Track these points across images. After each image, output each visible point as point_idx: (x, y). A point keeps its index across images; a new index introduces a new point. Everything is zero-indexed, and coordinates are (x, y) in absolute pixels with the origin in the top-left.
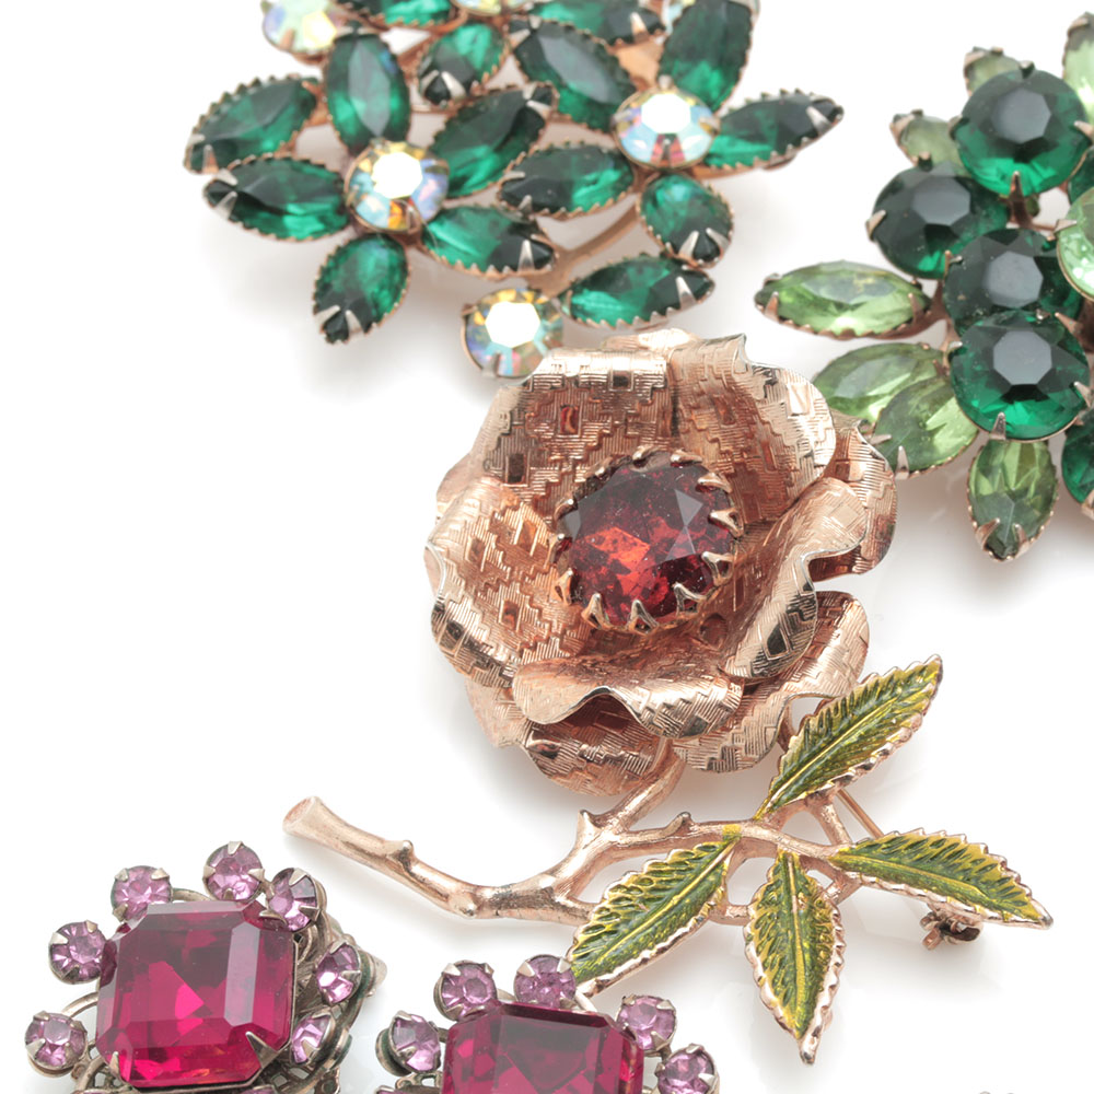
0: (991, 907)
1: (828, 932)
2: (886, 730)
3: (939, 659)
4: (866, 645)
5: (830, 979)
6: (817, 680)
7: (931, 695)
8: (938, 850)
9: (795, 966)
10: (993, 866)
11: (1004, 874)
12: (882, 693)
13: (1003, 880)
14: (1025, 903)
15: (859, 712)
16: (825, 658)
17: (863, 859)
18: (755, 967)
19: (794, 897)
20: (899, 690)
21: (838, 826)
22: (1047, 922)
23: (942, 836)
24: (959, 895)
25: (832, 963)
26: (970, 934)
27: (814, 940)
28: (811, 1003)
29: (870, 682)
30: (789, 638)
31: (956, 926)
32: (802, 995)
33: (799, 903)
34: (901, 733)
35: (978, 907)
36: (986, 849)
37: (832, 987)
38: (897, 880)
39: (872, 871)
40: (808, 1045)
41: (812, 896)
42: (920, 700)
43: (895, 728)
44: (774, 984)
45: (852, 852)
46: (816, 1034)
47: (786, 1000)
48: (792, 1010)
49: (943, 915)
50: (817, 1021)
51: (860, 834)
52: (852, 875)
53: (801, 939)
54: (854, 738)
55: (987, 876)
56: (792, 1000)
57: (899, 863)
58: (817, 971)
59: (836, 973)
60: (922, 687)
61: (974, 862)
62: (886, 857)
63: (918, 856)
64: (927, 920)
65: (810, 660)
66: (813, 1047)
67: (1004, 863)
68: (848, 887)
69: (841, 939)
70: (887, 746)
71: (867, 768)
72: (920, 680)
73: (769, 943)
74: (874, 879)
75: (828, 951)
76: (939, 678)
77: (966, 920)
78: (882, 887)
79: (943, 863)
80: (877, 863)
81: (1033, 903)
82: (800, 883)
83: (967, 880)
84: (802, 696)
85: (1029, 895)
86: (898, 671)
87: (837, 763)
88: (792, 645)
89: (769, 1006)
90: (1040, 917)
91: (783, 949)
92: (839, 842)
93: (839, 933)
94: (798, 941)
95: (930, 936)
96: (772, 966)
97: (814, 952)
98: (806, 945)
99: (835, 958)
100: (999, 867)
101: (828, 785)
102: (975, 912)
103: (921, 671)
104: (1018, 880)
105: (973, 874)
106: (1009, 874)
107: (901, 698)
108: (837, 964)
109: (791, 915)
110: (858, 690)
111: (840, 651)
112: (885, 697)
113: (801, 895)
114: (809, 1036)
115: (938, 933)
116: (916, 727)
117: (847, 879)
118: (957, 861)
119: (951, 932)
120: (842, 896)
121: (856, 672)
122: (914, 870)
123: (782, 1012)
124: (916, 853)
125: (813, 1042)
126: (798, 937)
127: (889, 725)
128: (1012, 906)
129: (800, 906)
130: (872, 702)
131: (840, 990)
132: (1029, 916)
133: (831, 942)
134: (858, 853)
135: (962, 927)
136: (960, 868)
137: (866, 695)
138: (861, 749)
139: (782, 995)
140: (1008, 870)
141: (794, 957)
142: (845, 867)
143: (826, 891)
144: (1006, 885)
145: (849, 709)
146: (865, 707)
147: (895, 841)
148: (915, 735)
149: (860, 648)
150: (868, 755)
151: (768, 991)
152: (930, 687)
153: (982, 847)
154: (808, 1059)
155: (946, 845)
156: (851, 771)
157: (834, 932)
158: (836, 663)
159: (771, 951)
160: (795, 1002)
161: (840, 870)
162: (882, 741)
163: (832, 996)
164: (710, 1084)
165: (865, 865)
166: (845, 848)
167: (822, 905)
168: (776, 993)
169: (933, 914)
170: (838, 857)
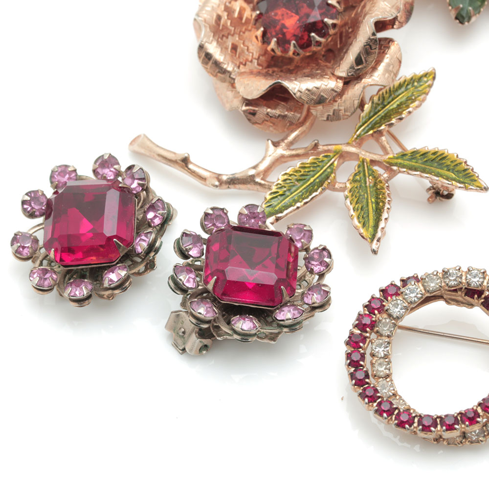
0: (460, 182)
1: (384, 194)
2: (410, 102)
3: (434, 69)
4: (400, 62)
5: (385, 215)
6: (378, 78)
7: (430, 86)
8: (434, 157)
9: (368, 210)
10: (460, 163)
11: (466, 167)
12: (408, 85)
13: (465, 170)
14: (475, 181)
15: (397, 93)
16: (381, 67)
17: (400, 161)
18: (349, 210)
19: (367, 179)
20: (416, 84)
21: (387, 146)
22: (486, 189)
23: (437, 150)
24: (445, 177)
25: (386, 208)
26: (449, 196)
27: (377, 198)
28: (376, 226)
29: (402, 80)
30: (365, 58)
31: (443, 192)
32: (371, 223)
33: (370, 181)
34: (416, 103)
35: (454, 182)
36: (457, 156)
37: (386, 219)
38: (416, 170)
39: (404, 166)
40: (374, 246)
41: (376, 178)
42: (425, 88)
43: (413, 101)
44: (358, 218)
45: (394, 158)
46: (378, 240)
47: (364, 225)
48: (367, 230)
49: (437, 187)
50: (379, 234)
51: (398, 150)
52: (395, 168)
53: (371, 198)
54: (395, 106)
55: (458, 168)
56: (367, 225)
57: (416, 162)
58: (379, 212)
59: (388, 212)
60: (426, 82)
61: (452, 162)
62: (410, 160)
63: (425, 159)
64: (429, 189)
65: (374, 69)
66: (377, 246)
67: (466, 162)
68: (393, 174)
69: (389, 197)
70: (410, 109)
71: (401, 119)
72: (425, 79)
73: (356, 199)
74: (405, 170)
75: (384, 203)
76: (434, 78)
77: (447, 189)
78: (408, 174)
79: (437, 162)
80: (406, 163)
81: (479, 180)
82: (370, 172)
83: (449, 170)
84: (371, 85)
85: (478, 177)
86: (415, 75)
87: (387, 117)
88: (366, 61)
89: (356, 228)
90: (483, 187)
91: (362, 202)
92: (387, 153)
93: (389, 195)
94: (369, 198)
95: (431, 197)
96: (358, 210)
97: (377, 203)
98: (373, 200)
99: (387, 206)
100: (463, 164)
101: (383, 127)
102: (452, 185)
103: (426, 75)
104: (472, 170)
105: (451, 167)
106: (468, 167)
107: (416, 87)
108: (388, 209)
109: (366, 187)
110: (397, 83)
111: (388, 65)
112: (409, 87)
113: (370, 177)
114: (375, 241)
115: (434, 195)
116: (424, 100)
117: (392, 170)
118: (444, 161)
119: (440, 195)
120: (390, 178)
121: (396, 75)
122: (423, 166)
123: (362, 231)
124: (424, 158)
125: (377, 244)
126: (369, 196)
127: (410, 100)
128: (469, 182)
129: (370, 183)
130: (403, 89)
131: (390, 220)
132: (478, 187)
133: (385, 198)
134: (397, 158)
135: (446, 193)
136: (445, 165)
137: (400, 86)
138: (398, 110)
139: (362, 223)
140: (468, 165)
141: (368, 206)
142: (391, 164)
143: (382, 175)
144: (467, 172)
145: (393, 92)
146: (400, 92)
147: (414, 153)
148: (424, 104)
149: (398, 63)
150: (401, 113)
151: (356, 221)
152: (430, 82)
153: (455, 155)
154: (375, 252)
155: (439, 154)
156: (394, 121)
157: (386, 193)
158: (387, 70)
159: (357, 203)
160: (369, 226)
161: (389, 166)
162: (408, 107)
163: (386, 223)
164: (329, 263)
165: (400, 164)
166: (391, 156)
167: (381, 182)
168: (359, 222)
169: (433, 187)
170: (388, 160)
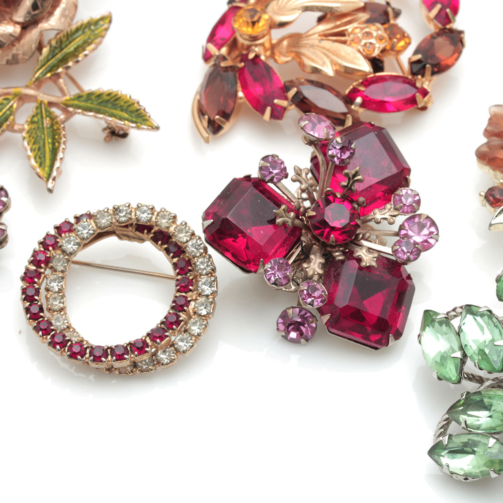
0: (133, 122)
1: (60, 134)
2: (86, 45)
3: (110, 13)
4: (76, 7)
5: (60, 155)
6: (54, 22)
7: (107, 30)
8: (108, 98)
9: (45, 151)
10: (133, 104)
11: (138, 107)
12: (85, 28)
13: (138, 110)
14: (147, 120)
15: (74, 37)
16: (58, 12)
17: (76, 102)
18: (26, 150)
19: (44, 121)
20: (92, 27)
21: (65, 88)
22: (157, 128)
23: (111, 91)
24: (118, 117)
25: (61, 148)
26: (125, 135)
27: (53, 138)
28: (52, 166)
29: (79, 24)
30: (41, 4)
31: (118, 132)
32: (48, 162)
33: (47, 122)
34: (92, 46)
35: (126, 122)
36: (130, 97)
37: (61, 159)
38: (90, 110)
39: (79, 107)
40: (50, 185)
41: (53, 118)
42: (102, 31)
43: (90, 44)
44: (35, 158)
45: (71, 100)
46: (54, 179)
47: (41, 165)
48: (44, 169)
49: (112, 127)
50: (54, 173)
51: (74, 91)
52: (71, 109)
53: (48, 138)
54: (72, 49)
55: (131, 109)
56: (43, 165)
57: (92, 103)
58: (54, 152)
59: (63, 153)
60: (102, 25)
61: (125, 102)
62: (86, 101)
63: (100, 100)
64: (105, 129)
65: (51, 14)
66: (52, 185)
67: (138, 103)
68: (69, 115)
69: (65, 137)
70: (86, 52)
71: (77, 62)
72: (101, 23)
73: (33, 141)
74: (80, 111)
75: (59, 143)
76: (110, 22)
77: (122, 129)
78: (84, 114)
79: (111, 103)
80: (82, 104)
81: (151, 120)
82: (48, 114)
83: (122, 110)
84: (47, 30)
85: (149, 117)
86: (92, 19)
87: (64, 60)
88: (42, 6)
89: (33, 168)
90: (154, 127)
91: (39, 142)
92: (64, 94)
93: (64, 136)
94: (46, 139)
95: (107, 137)
96: (35, 150)
97: (53, 144)
98: (50, 141)
99: (63, 146)
100: (136, 105)
101: (60, 70)
102: (125, 124)
103: (102, 19)
104: (144, 110)
105: (125, 108)
106: (140, 107)
107: (93, 31)
108: (63, 149)
109: (43, 128)
110: (74, 27)
111: (65, 10)
112: (87, 30)
113: (48, 119)
114: (51, 180)
115: (110, 135)
116: (100, 43)
117: (68, 112)
118: (117, 102)
119: (116, 135)
120: (67, 119)
121: (72, 19)
122: (98, 107)
123: (39, 170)
124: (99, 99)
125: (52, 183)
126: (46, 137)
127: (87, 43)
128: (142, 121)
129: (47, 124)
130: (80, 32)
131: (65, 160)
132: (149, 126)
133: (61, 139)
134: (73, 100)
135: (121, 132)
136: (119, 105)
137: (77, 30)
138: (74, 54)
139: (39, 163)
140: (140, 105)
141: (44, 146)
142: (68, 106)
143: (59, 117)
144: (139, 112)
145: (70, 36)
146: (77, 35)
147: (90, 95)
148: (100, 48)
149: (73, 8)
150: (77, 56)
151: (33, 161)
152: (106, 26)
153: (128, 96)
154: (50, 191)
155: (113, 95)
156: (70, 64)
157: (62, 135)
158: (63, 15)
159: (34, 143)
160: (45, 166)
161: (65, 107)
162: (84, 50)
163: (61, 163)
164: (6, 202)
165: (76, 105)
166: (68, 98)
167: (57, 123)
168: (36, 162)
169: (108, 127)
170: (64, 102)
